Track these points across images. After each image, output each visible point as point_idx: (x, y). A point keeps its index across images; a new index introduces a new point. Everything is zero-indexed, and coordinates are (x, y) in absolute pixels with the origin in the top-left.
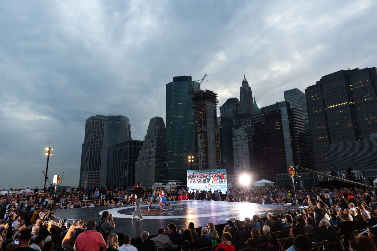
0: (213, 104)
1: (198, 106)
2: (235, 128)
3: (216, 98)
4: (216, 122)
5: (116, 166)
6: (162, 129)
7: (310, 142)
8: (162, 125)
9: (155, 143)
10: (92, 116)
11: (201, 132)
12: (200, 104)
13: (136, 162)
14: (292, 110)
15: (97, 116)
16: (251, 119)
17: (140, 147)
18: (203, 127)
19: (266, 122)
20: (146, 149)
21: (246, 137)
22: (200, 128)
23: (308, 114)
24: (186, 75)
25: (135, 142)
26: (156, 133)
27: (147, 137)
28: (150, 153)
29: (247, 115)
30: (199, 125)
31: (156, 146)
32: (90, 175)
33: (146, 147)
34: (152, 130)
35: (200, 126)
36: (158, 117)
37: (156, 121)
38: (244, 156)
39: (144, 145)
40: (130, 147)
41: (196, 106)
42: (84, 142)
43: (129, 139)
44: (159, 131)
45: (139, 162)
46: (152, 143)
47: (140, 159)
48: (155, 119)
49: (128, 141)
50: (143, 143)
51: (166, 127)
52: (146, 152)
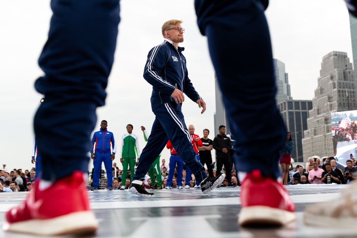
6: (346, 74)
8: (346, 66)
13: (303, 140)
17: (307, 111)
20: (318, 113)
25: (297, 103)
26: (336, 82)
27: (320, 91)
28: (326, 120)
33: (318, 110)
34: (327, 77)
36: (336, 52)
37: (334, 58)
39: (315, 107)
40: (289, 113)
43: (288, 98)
44: (341, 78)
45: (309, 138)
46: (329, 101)
47: (310, 133)
48: (331, 56)
49: (285, 103)
50: (313, 103)
51: (354, 68)
52: (320, 119)
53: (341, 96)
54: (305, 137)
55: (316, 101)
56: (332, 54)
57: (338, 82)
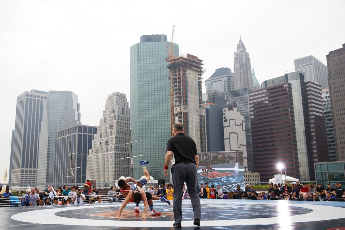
0: (198, 75)
1: (176, 77)
2: (227, 109)
3: (202, 66)
4: (200, 100)
5: (60, 162)
6: (124, 110)
7: (332, 129)
8: (124, 104)
9: (114, 130)
10: (26, 92)
11: (180, 113)
12: (179, 75)
13: (87, 157)
14: (308, 85)
15: (33, 91)
16: (250, 96)
17: (92, 134)
18: (182, 106)
19: (269, 102)
20: (101, 137)
21: (243, 121)
22: (178, 108)
23: (330, 89)
24: (159, 34)
25: (85, 127)
26: (116, 115)
27: (104, 121)
28: (107, 143)
29: (242, 92)
30: (178, 104)
31: (116, 133)
32: (23, 173)
33: (101, 134)
34: (110, 110)
35: (179, 106)
36: (118, 93)
37: (116, 97)
38: (240, 147)
39: (99, 132)
40: (79, 135)
41: (173, 77)
42: (14, 128)
43: (78, 124)
44: (120, 113)
45: (93, 156)
46: (110, 129)
47: (93, 151)
48: (114, 96)
49: (76, 127)
50: (98, 129)
51: (130, 107)
52: (102, 141)
53: (119, 126)
54: (89, 154)
55: (101, 127)
56: (116, 94)
57: (117, 115)
